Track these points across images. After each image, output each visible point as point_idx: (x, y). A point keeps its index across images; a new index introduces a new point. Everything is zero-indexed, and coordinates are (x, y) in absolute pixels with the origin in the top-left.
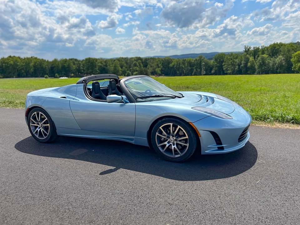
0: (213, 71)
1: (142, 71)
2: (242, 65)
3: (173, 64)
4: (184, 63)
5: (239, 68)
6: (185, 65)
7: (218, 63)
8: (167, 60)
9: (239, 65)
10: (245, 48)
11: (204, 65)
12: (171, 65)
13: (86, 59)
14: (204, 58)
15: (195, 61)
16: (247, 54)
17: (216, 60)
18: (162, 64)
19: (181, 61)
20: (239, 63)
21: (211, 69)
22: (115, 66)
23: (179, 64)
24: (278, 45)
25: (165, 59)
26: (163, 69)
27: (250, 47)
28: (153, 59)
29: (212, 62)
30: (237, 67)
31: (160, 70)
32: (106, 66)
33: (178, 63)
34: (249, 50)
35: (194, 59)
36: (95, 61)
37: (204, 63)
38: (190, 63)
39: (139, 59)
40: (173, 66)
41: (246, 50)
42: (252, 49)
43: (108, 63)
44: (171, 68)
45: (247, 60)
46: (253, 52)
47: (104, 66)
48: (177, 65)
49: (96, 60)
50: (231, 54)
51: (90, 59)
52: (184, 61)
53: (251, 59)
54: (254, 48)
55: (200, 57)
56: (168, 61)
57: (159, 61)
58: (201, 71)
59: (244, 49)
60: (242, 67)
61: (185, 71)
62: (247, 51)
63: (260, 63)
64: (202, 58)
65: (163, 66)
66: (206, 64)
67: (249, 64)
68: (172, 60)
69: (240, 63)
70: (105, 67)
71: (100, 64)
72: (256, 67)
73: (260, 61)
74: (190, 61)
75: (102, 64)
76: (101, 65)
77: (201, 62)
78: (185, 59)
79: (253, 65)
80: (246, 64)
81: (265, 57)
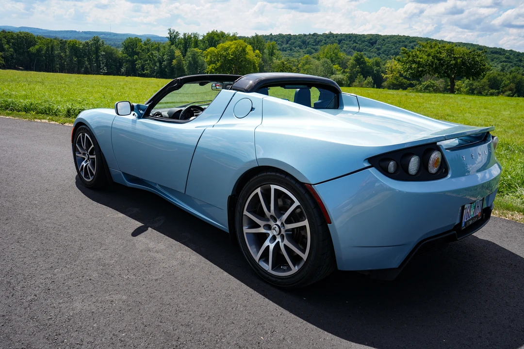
0: (123, 70)
2: (165, 63)
3: (37, 47)
4: (63, 49)
5: (160, 66)
6: (66, 52)
7: (130, 56)
8: (23, 37)
9: (161, 62)
10: (170, 33)
11: (103, 55)
12: (33, 49)
14: (103, 43)
15: (84, 45)
16: (172, 44)
17: (126, 48)
18: (14, 45)
19: (56, 42)
20: (160, 58)
21: (121, 66)
23: (52, 47)
24: (217, 34)
25: (18, 35)
26: (15, 56)
27: (177, 32)
29: (120, 52)
30: (158, 64)
31: (2, 57)
33: (50, 46)
34: (175, 37)
35: (83, 42)
37: (103, 53)
38: (74, 49)
40: (39, 50)
41: (170, 36)
42: (181, 36)
44: (33, 54)
45: (172, 57)
46: (183, 41)
48: (47, 50)
50: (148, 41)
52: (63, 43)
53: (178, 53)
54: (185, 34)
55: (94, 40)
56: (26, 39)
57: (5, 37)
58: (99, 67)
59: (168, 36)
60: (164, 65)
61: (67, 64)
62: (173, 38)
63: (190, 63)
64: (99, 43)
65: (15, 50)
66: (110, 55)
67: (174, 62)
68: (36, 39)
69: (162, 58)
72: (185, 68)
73: (189, 57)
74: (74, 45)
77: (97, 49)
78: (65, 40)
79: (179, 63)
80: (171, 60)
81: (197, 53)
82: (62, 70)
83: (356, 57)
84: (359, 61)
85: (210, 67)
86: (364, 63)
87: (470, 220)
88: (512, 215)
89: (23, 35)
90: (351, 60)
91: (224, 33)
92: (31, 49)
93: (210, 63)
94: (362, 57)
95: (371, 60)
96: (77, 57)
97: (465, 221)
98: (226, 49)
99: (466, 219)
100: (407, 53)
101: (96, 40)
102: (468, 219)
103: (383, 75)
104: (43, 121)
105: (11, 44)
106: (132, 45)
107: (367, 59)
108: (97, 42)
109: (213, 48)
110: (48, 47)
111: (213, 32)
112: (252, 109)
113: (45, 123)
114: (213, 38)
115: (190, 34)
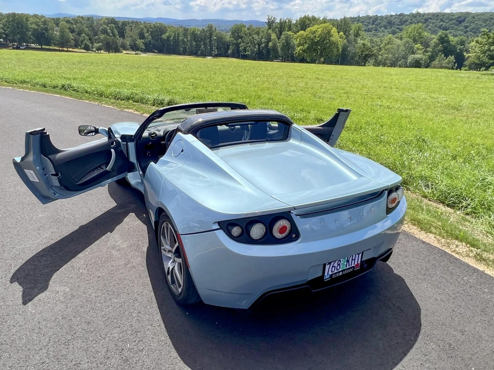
0: (230, 52)
1: (109, 43)
2: (263, 45)
3: (167, 34)
4: (185, 35)
5: (259, 48)
6: (188, 38)
7: (235, 39)
8: (158, 27)
9: (259, 45)
10: (269, 19)
11: (215, 40)
12: (164, 36)
13: (9, 15)
14: (215, 29)
15: (201, 32)
16: (269, 29)
17: (233, 33)
18: (151, 33)
19: (181, 30)
20: (259, 41)
21: (228, 48)
22: (62, 32)
23: (178, 34)
24: (308, 18)
25: (154, 25)
26: (152, 42)
27: (274, 18)
28: (136, 23)
29: (228, 37)
30: (257, 46)
31: (144, 44)
32: (46, 29)
33: (177, 33)
34: (273, 22)
35: (201, 29)
36: (24, 19)
37: (215, 38)
38: (194, 36)
39: (112, 21)
40: (169, 37)
41: (269, 21)
42: (278, 21)
43: (48, 25)
44: (164, 40)
45: (269, 40)
46: (279, 26)
47: (42, 29)
48: (175, 36)
49: (27, 17)
51: (14, 15)
52: (186, 30)
53: (274, 36)
54: (281, 19)
56: (160, 29)
57: (146, 27)
58: (211, 49)
59: (267, 21)
60: (262, 47)
61: (188, 48)
62: (270, 24)
63: (283, 44)
65: (152, 38)
66: (220, 39)
67: (271, 44)
68: (167, 28)
69: (261, 41)
70: (44, 31)
71: (34, 26)
72: (279, 49)
73: (283, 40)
74: (194, 31)
75: (38, 25)
76: (36, 27)
77: (211, 34)
78: (187, 27)
79: (275, 45)
80: (267, 43)
81: (290, 35)
82: (184, 53)
83: (440, 36)
84: (443, 40)
85: (299, 49)
86: (448, 42)
87: (339, 272)
88: (457, 246)
89: (158, 25)
90: (434, 39)
91: (315, 18)
92: (163, 36)
93: (300, 45)
94: (446, 36)
95: (456, 39)
96: (196, 41)
97: (330, 273)
98: (314, 32)
99: (332, 272)
100: (487, 35)
101: (210, 27)
102: (336, 271)
103: (465, 54)
104: (130, 111)
105: (149, 32)
106: (238, 31)
107: (451, 38)
108: (211, 29)
109: (302, 32)
110: (175, 34)
111: (305, 17)
112: (182, 151)
113: (131, 113)
114: (305, 22)
115: (285, 19)
